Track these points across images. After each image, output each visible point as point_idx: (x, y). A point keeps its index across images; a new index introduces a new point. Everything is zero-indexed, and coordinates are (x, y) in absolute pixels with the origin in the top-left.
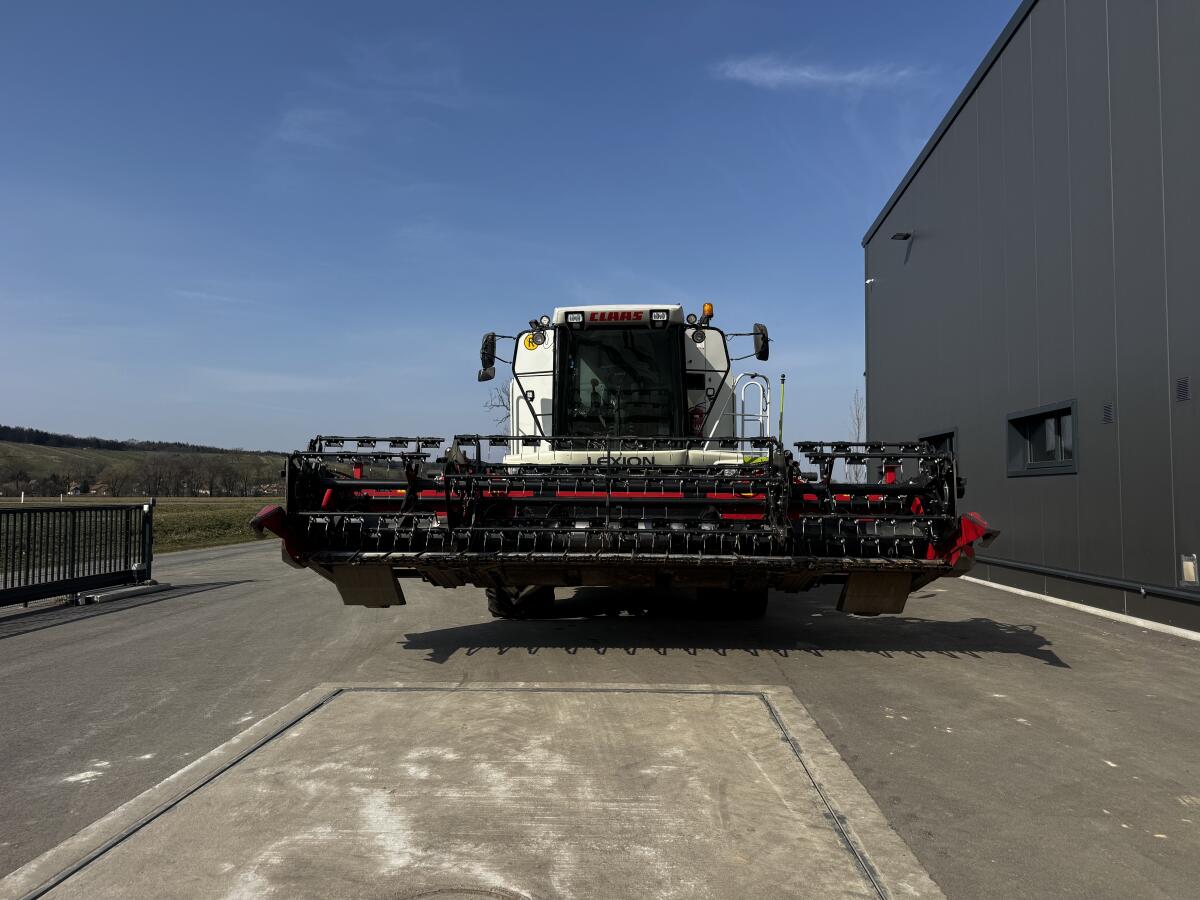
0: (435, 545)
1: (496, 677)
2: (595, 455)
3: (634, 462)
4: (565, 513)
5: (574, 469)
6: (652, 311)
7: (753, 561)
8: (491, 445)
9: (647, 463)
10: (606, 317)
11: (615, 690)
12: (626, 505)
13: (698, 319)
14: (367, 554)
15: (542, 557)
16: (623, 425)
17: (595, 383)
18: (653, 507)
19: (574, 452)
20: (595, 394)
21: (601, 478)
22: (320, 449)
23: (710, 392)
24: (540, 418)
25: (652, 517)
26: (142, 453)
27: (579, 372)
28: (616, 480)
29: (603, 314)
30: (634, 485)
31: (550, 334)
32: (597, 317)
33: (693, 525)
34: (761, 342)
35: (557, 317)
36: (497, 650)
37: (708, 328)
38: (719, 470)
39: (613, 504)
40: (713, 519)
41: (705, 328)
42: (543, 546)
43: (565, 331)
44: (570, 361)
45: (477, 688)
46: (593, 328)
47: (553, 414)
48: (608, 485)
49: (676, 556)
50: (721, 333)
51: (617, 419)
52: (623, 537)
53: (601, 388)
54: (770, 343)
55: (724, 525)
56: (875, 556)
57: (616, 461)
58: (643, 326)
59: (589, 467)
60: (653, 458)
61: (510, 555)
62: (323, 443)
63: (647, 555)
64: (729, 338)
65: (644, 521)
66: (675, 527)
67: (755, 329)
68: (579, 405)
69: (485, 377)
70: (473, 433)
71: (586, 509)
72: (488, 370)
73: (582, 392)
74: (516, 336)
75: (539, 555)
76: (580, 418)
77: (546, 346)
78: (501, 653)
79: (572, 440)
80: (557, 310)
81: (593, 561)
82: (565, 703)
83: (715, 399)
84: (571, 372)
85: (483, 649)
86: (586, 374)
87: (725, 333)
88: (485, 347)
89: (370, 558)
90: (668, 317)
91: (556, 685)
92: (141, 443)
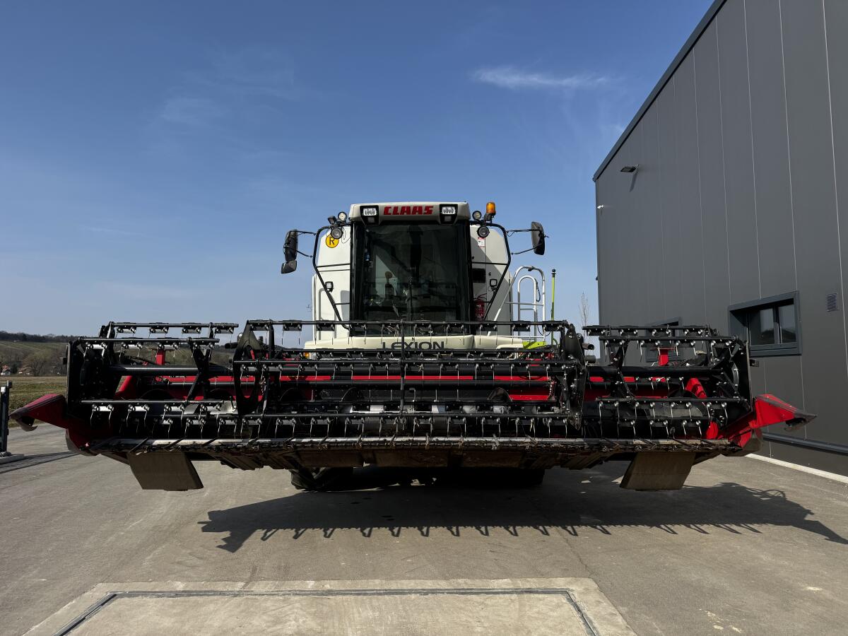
0: (227, 432)
1: (285, 572)
2: (389, 341)
3: (425, 347)
4: (360, 397)
5: (369, 353)
6: (441, 206)
7: (546, 443)
8: (285, 329)
9: (437, 347)
10: (399, 211)
11: (410, 592)
12: (418, 387)
13: (483, 216)
14: (157, 442)
15: (336, 442)
16: (415, 314)
17: (388, 276)
18: (446, 389)
19: (367, 338)
20: (389, 286)
21: (396, 363)
22: (112, 335)
23: (493, 283)
24: (339, 307)
25: (445, 399)
26: (57, 344)
27: (375, 265)
28: (410, 364)
29: (396, 208)
30: (429, 369)
31: (347, 230)
32: (391, 211)
33: (485, 406)
34: (538, 238)
35: (353, 212)
36: (293, 532)
37: (491, 225)
38: (509, 353)
39: (407, 387)
40: (503, 400)
41: (488, 224)
42: (337, 429)
43: (360, 225)
44: (366, 254)
45: (263, 591)
46: (387, 223)
47: (350, 303)
48: (403, 369)
49: (470, 439)
50: (503, 229)
51: (410, 310)
52: (418, 421)
53: (394, 281)
54: (546, 239)
55: (516, 407)
56: (665, 437)
57: (409, 346)
58: (432, 222)
59: (384, 352)
60: (443, 343)
61: (304, 440)
62: (115, 329)
63: (441, 439)
64: (509, 234)
65: (436, 404)
66: (467, 409)
67: (532, 226)
68: (375, 297)
69: (287, 270)
70: (266, 318)
71: (380, 392)
72: (291, 264)
73: (377, 285)
74: (316, 232)
75: (333, 440)
76: (376, 308)
77: (344, 241)
78: (296, 537)
79: (367, 325)
80: (352, 206)
81: (387, 445)
82: (356, 615)
83: (497, 290)
84: (367, 264)
85: (280, 530)
86: (381, 269)
87: (506, 229)
88: (288, 243)
89: (160, 446)
90: (456, 211)
91: (348, 585)
92: (58, 337)
